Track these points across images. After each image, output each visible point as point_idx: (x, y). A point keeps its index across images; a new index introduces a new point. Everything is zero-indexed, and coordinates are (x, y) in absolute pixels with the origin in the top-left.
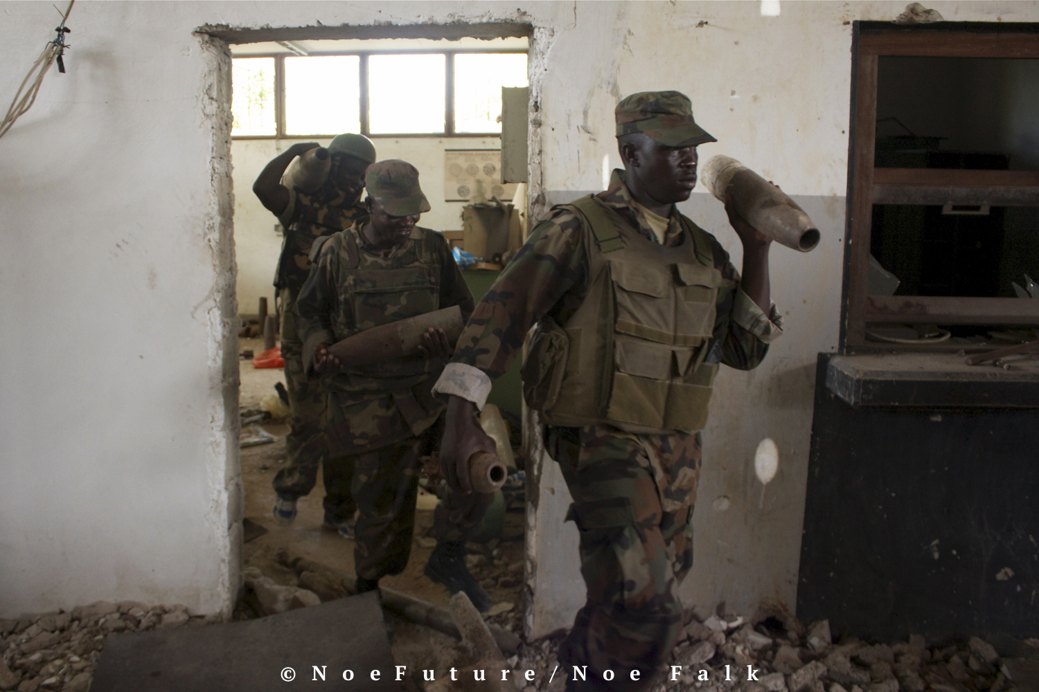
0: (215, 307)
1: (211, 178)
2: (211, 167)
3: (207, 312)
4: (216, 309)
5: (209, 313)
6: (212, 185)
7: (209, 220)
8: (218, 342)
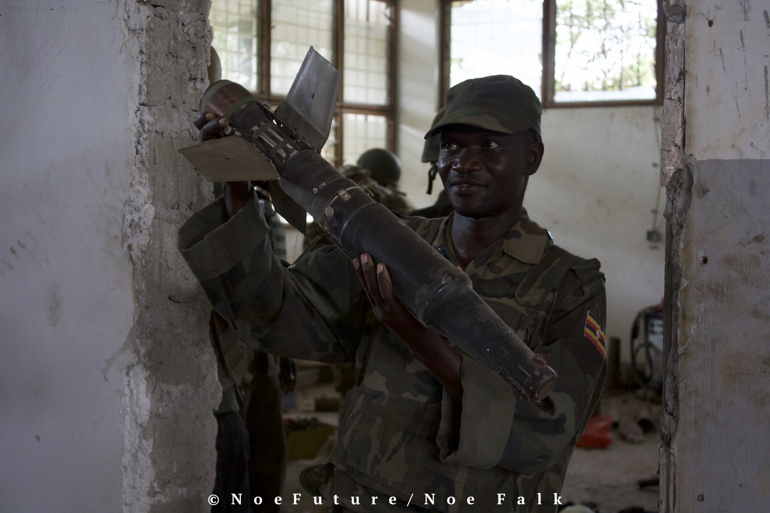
0: (138, 363)
1: (135, 139)
2: (137, 121)
3: (124, 372)
4: (141, 366)
5: (128, 374)
6: (137, 152)
7: (131, 213)
8: (141, 425)
